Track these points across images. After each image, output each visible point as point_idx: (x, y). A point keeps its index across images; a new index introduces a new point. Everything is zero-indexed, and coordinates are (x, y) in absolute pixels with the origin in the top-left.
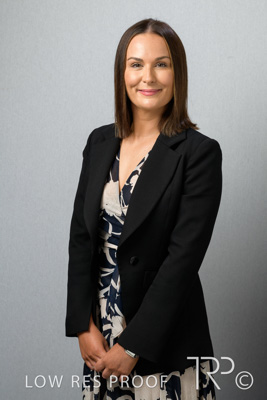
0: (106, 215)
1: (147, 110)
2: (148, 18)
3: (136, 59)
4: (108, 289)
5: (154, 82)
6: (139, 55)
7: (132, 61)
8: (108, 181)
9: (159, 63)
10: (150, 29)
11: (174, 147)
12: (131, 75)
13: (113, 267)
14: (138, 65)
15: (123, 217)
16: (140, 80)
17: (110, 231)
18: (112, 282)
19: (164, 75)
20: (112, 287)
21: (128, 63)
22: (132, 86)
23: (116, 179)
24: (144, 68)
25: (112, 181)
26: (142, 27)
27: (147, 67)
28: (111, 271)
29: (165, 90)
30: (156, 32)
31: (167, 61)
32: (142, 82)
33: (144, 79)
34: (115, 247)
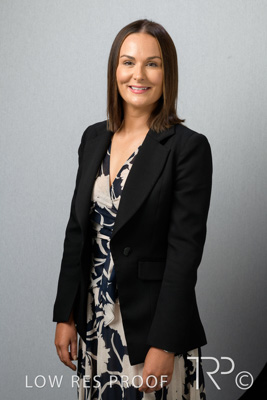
0: (97, 207)
1: (136, 107)
2: (143, 18)
3: (129, 57)
4: (100, 278)
5: (144, 79)
6: (132, 53)
7: (125, 58)
8: (100, 175)
9: (150, 63)
10: (144, 29)
11: (164, 142)
12: (123, 72)
13: (104, 257)
14: (130, 63)
15: (113, 209)
16: (130, 78)
17: (102, 223)
18: (104, 271)
19: (154, 74)
20: (104, 276)
21: (121, 60)
22: (123, 83)
23: (107, 173)
24: (135, 67)
25: (103, 175)
26: (136, 27)
27: (138, 65)
28: (103, 261)
29: (154, 89)
30: (149, 33)
31: (158, 61)
32: (132, 80)
33: (134, 77)
34: (107, 238)
